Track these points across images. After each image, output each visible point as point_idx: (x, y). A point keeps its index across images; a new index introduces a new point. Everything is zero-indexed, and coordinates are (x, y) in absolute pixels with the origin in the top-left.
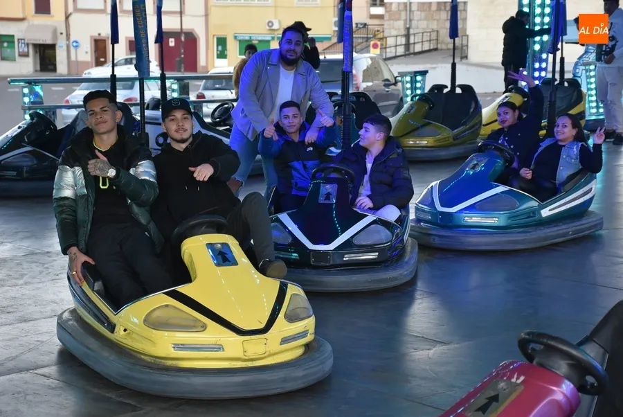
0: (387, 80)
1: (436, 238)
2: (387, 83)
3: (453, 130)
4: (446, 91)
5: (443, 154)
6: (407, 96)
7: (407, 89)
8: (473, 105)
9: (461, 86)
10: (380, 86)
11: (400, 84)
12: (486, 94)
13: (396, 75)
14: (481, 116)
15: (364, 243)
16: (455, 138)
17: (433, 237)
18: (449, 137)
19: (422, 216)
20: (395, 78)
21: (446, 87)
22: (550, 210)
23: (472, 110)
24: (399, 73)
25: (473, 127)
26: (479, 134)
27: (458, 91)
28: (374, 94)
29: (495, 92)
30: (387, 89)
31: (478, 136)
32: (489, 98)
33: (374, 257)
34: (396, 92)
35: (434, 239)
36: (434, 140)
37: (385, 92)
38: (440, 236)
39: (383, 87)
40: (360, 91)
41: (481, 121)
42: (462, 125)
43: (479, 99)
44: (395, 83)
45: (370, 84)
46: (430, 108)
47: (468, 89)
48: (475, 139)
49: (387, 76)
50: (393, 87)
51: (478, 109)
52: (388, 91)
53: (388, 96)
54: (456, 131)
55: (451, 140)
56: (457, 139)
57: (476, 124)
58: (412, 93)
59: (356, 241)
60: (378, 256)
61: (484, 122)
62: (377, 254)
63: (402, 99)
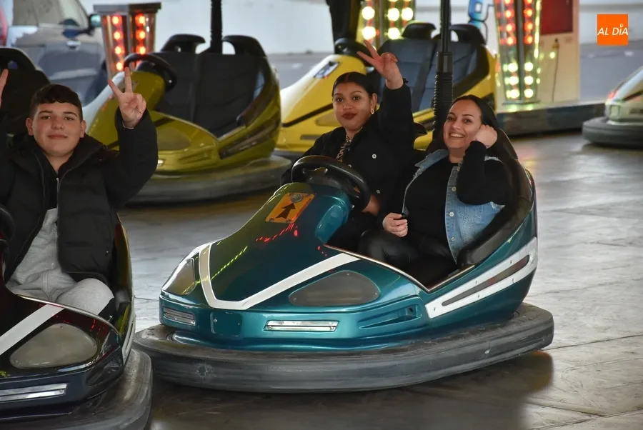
0: (71, 22)
1: (207, 367)
2: (71, 30)
3: (219, 135)
4: (200, 49)
5: (198, 187)
6: (115, 59)
7: (116, 43)
8: (261, 81)
9: (235, 40)
10: (55, 35)
11: (99, 32)
12: (291, 57)
13: (90, 11)
14: (277, 104)
15: (36, 364)
16: (223, 153)
17: (200, 365)
18: (209, 151)
19: (177, 319)
20: (89, 18)
21: (201, 40)
22: (445, 304)
23: (258, 92)
24: (95, 7)
25: (261, 128)
26: (273, 145)
27: (228, 49)
28: (42, 52)
29: (309, 53)
30: (71, 43)
31: (272, 150)
32: (296, 66)
33: (58, 393)
34: (92, 50)
35: (202, 370)
36: (180, 156)
37: (66, 50)
38: (215, 363)
39: (63, 39)
40: (9, 46)
41: (277, 116)
42: (239, 124)
43: (273, 66)
44: (90, 30)
45: (31, 30)
46: (168, 88)
47: (248, 47)
48: (267, 156)
49: (70, 12)
50: (84, 38)
51: (272, 90)
52: (73, 47)
53: (73, 58)
54: (225, 136)
55: (215, 157)
56: (228, 155)
57: (267, 124)
58: (127, 53)
59: (18, 361)
60: (67, 390)
61: (285, 117)
62: (64, 386)
63: (104, 66)
